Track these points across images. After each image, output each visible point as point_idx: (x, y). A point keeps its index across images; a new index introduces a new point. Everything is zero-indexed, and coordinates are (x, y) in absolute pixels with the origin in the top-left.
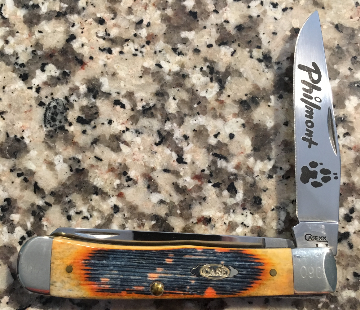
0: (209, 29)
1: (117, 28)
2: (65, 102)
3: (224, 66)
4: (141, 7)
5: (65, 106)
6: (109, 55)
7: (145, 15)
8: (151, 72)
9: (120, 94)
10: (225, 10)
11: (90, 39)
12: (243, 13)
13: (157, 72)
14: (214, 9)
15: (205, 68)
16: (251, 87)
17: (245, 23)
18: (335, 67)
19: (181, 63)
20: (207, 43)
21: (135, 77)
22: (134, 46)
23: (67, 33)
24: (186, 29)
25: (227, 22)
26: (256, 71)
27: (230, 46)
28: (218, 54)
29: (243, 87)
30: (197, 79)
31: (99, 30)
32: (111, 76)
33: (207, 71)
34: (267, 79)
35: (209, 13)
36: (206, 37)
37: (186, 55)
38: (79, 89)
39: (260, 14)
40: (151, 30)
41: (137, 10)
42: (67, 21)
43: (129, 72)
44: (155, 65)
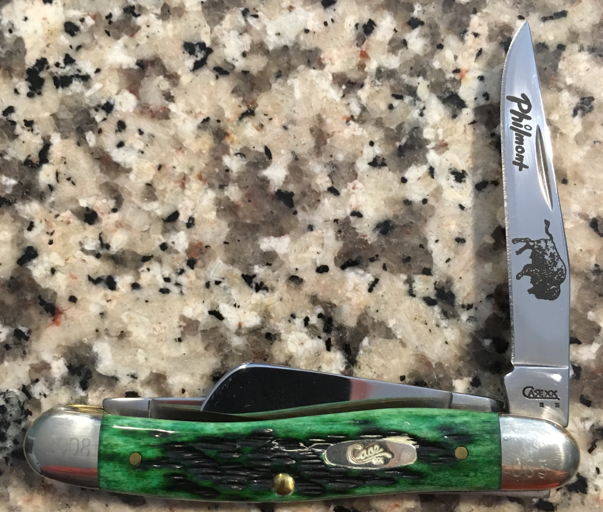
0: (320, 232)
1: (124, 231)
2: (23, 397)
3: (355, 315)
4: (173, 184)
5: (22, 408)
6: (109, 292)
7: (183, 200)
8: (201, 328)
9: (136, 378)
10: (354, 188)
11: (67, 256)
12: (390, 195)
13: (215, 329)
14: (329, 185)
15: (314, 320)
16: (412, 361)
17: (396, 217)
18: (591, 315)
19: (263, 308)
20: (316, 264)
21: (166, 341)
22: (162, 272)
23: (18, 245)
24: (271, 231)
25: (357, 214)
26: (422, 326)
27: (365, 268)
28: (341, 287)
29: (395, 362)
30: (297, 343)
31: (86, 237)
32: (116, 339)
33: (317, 326)
34: (446, 343)
35: (318, 194)
36: (314, 249)
37: (273, 289)
38: (50, 368)
39: (427, 197)
40: (196, 234)
41: (165, 190)
42: (16, 217)
43: (154, 329)
44: (207, 314)
